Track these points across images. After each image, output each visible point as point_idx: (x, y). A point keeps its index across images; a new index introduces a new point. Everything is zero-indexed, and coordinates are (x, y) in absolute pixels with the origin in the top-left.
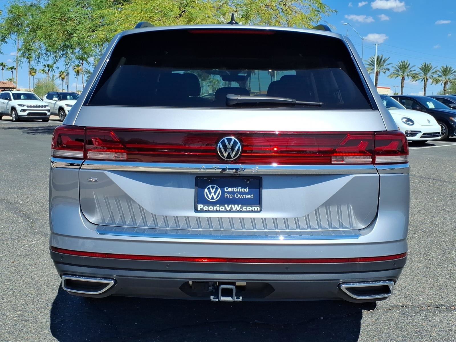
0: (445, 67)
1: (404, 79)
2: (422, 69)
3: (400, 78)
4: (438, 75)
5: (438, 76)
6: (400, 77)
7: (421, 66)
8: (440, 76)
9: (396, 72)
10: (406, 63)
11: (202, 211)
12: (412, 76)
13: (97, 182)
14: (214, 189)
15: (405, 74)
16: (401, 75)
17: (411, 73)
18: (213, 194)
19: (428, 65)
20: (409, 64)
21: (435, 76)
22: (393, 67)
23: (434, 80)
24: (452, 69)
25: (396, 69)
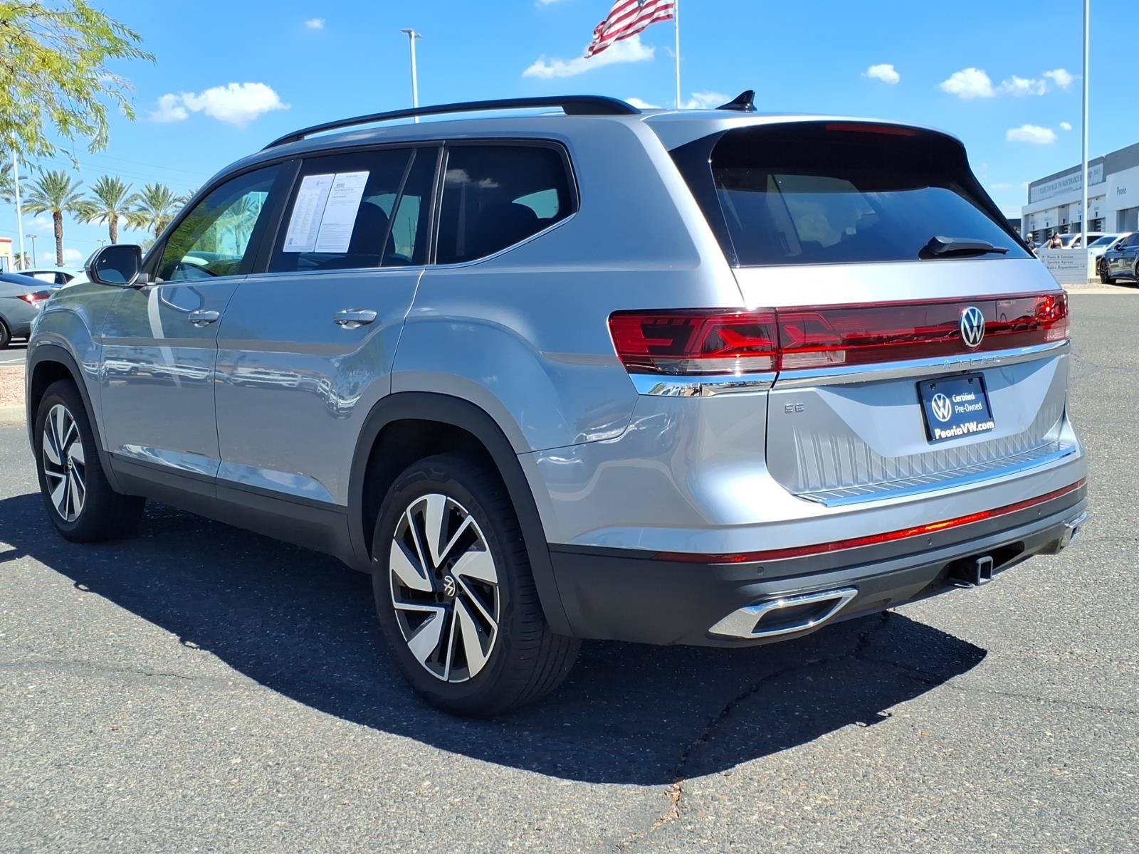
0: (153, 188)
1: (61, 218)
2: (100, 192)
3: (49, 214)
4: (138, 208)
5: (139, 210)
6: (48, 211)
7: (97, 186)
8: (142, 209)
9: (38, 200)
10: (59, 178)
11: (942, 440)
12: (79, 210)
13: (802, 411)
14: (942, 401)
15: (62, 205)
16: (53, 206)
17: (75, 201)
18: (942, 409)
19: (112, 182)
20: (68, 179)
21: (133, 209)
22: (27, 185)
23: (131, 218)
24: (170, 193)
25: (35, 192)
